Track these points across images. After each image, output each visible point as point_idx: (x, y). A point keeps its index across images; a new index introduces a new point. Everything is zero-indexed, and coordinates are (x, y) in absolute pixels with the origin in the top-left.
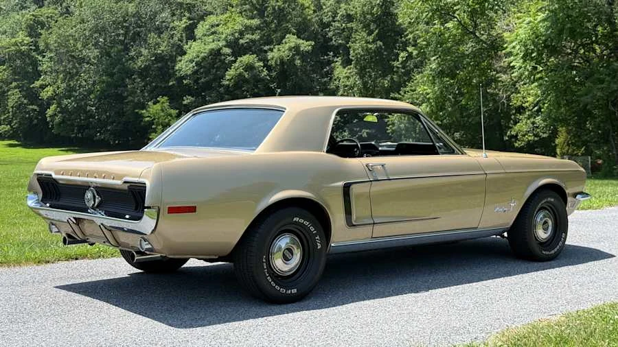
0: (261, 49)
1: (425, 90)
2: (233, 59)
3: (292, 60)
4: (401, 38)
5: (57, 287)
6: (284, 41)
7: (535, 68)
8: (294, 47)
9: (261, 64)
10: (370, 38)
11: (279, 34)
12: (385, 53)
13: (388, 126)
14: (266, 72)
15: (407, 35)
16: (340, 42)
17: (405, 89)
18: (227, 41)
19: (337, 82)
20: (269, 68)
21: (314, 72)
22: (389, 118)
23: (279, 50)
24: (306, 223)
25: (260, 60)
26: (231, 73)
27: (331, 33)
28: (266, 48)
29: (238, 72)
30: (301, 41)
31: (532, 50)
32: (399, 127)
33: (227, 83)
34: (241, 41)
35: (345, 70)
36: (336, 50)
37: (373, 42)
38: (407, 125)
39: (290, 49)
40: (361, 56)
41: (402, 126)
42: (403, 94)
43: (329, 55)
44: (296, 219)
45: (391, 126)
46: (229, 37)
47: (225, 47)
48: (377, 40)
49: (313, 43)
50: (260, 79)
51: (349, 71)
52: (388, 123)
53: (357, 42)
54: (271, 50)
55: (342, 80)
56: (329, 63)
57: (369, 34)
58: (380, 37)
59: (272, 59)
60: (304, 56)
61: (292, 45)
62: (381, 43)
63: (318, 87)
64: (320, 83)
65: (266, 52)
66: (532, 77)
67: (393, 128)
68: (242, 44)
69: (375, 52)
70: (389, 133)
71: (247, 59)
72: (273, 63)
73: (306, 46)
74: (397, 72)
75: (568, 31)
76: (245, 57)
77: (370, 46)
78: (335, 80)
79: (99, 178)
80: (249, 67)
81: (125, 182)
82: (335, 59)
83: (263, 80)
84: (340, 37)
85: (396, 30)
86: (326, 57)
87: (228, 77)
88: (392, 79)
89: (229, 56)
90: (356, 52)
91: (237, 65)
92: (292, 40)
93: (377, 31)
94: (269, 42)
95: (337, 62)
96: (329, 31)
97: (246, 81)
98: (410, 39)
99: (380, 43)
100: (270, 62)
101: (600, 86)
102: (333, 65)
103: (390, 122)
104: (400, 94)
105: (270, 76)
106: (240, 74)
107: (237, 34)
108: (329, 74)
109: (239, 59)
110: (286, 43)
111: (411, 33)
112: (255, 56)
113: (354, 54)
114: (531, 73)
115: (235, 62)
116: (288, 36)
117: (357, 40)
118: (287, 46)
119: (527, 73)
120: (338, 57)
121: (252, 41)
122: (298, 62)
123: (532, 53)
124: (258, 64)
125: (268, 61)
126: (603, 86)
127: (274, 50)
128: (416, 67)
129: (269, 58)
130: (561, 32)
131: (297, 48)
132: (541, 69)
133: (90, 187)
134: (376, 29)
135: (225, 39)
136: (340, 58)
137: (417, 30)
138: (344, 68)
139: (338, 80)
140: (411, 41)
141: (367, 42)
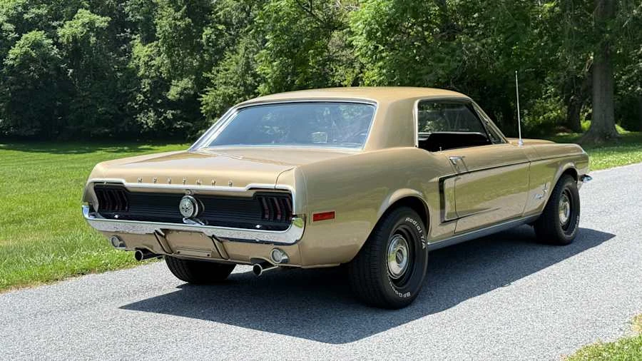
0: (50, 25)
1: (263, 70)
2: (17, 35)
3: (87, 37)
4: (211, 14)
5: (122, 308)
6: (76, 16)
7: (376, 48)
8: (87, 24)
9: (51, 41)
10: (178, 15)
11: (69, 9)
12: (195, 30)
13: (202, 106)
14: (56, 50)
15: (217, 12)
16: (138, 17)
17: (218, 68)
18: (8, 16)
19: (136, 61)
20: (59, 45)
21: (111, 50)
22: (201, 97)
23: (71, 26)
24: (415, 223)
25: (48, 37)
26: (15, 51)
27: (128, 8)
28: (55, 24)
29: (24, 50)
30: (95, 17)
31: (377, 29)
32: (214, 107)
33: (12, 62)
34: (26, 16)
35: (146, 48)
36: (134, 26)
37: (181, 18)
38: (222, 105)
39: (84, 25)
40: (169, 33)
41: (217, 106)
42: (215, 73)
43: (126, 32)
44: (408, 219)
45: (204, 106)
46: (11, 12)
47: (6, 22)
48: (186, 17)
49: (110, 19)
50: (50, 58)
51: (150, 49)
52: (202, 103)
53: (164, 18)
54: (62, 26)
55: (142, 59)
56: (127, 40)
57: (177, 11)
58: (189, 13)
59: (63, 36)
60: (99, 32)
61: (86, 20)
62: (190, 20)
63: (116, 67)
64: (118, 63)
65: (55, 28)
66: (374, 57)
67: (208, 108)
68: (27, 19)
69: (183, 29)
70: (203, 114)
71: (33, 35)
72: (65, 40)
73: (102, 21)
74: (208, 50)
75: (411, 11)
76: (31, 33)
77: (178, 23)
78: (135, 58)
79: (203, 184)
80: (36, 45)
81: (251, 189)
82: (133, 37)
83: (52, 59)
84: (138, 12)
85: (205, 6)
86: (122, 34)
87: (11, 56)
88: (202, 57)
89: (12, 32)
90: (164, 29)
91: (22, 42)
92: (84, 15)
93: (185, 7)
94: (58, 17)
95: (135, 39)
96: (126, 6)
97: (33, 60)
98: (220, 15)
99: (188, 20)
100: (61, 39)
101: (441, 65)
102: (131, 43)
103: (204, 102)
104: (213, 74)
105: (62, 56)
106: (25, 53)
107: (20, 9)
108: (128, 52)
109: (25, 36)
110: (78, 19)
111: (221, 9)
112: (43, 32)
113: (161, 32)
114: (374, 53)
115: (19, 39)
116: (80, 10)
117: (163, 17)
118: (80, 22)
119: (369, 53)
120: (136, 35)
121: (38, 16)
122: (93, 39)
123: (377, 32)
124: (47, 41)
125: (58, 38)
126: (443, 64)
127: (65, 26)
128: (228, 45)
129: (60, 34)
130: (405, 11)
131: (91, 23)
132: (382, 48)
133: (184, 195)
134: (184, 5)
135: (7, 14)
136: (138, 35)
137: (228, 7)
138: (144, 45)
139: (137, 59)
140: (221, 17)
141: (175, 19)
